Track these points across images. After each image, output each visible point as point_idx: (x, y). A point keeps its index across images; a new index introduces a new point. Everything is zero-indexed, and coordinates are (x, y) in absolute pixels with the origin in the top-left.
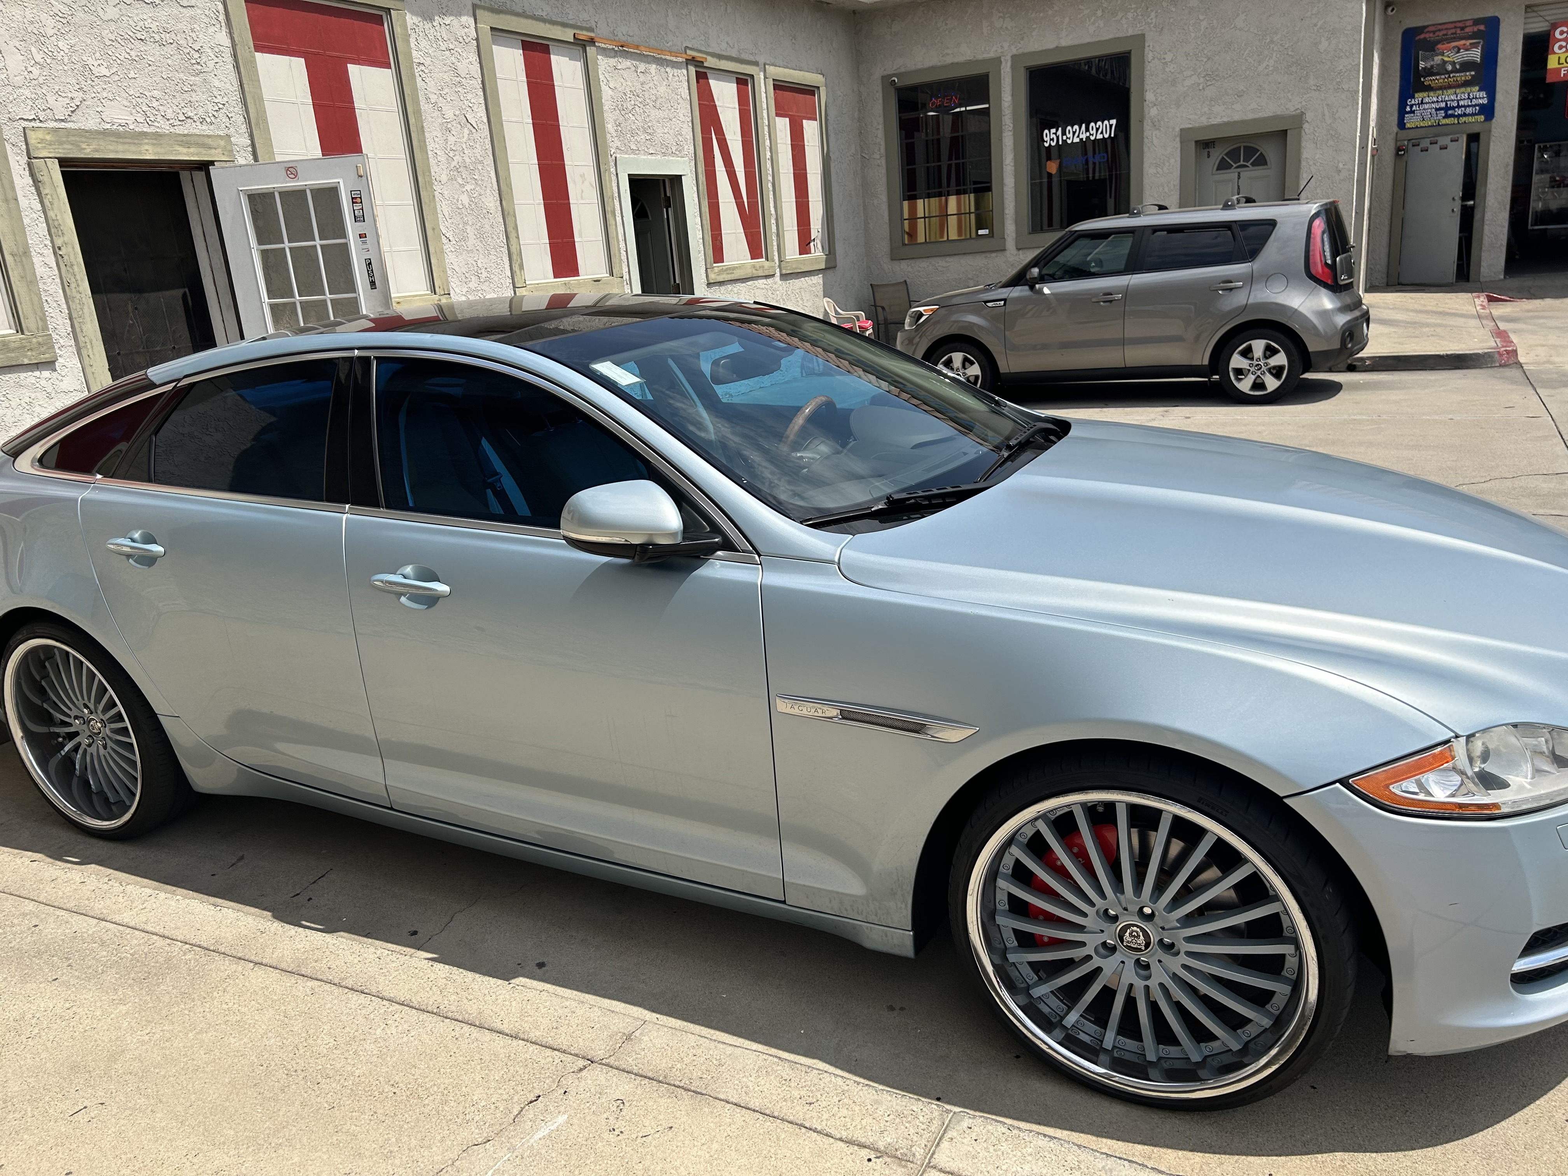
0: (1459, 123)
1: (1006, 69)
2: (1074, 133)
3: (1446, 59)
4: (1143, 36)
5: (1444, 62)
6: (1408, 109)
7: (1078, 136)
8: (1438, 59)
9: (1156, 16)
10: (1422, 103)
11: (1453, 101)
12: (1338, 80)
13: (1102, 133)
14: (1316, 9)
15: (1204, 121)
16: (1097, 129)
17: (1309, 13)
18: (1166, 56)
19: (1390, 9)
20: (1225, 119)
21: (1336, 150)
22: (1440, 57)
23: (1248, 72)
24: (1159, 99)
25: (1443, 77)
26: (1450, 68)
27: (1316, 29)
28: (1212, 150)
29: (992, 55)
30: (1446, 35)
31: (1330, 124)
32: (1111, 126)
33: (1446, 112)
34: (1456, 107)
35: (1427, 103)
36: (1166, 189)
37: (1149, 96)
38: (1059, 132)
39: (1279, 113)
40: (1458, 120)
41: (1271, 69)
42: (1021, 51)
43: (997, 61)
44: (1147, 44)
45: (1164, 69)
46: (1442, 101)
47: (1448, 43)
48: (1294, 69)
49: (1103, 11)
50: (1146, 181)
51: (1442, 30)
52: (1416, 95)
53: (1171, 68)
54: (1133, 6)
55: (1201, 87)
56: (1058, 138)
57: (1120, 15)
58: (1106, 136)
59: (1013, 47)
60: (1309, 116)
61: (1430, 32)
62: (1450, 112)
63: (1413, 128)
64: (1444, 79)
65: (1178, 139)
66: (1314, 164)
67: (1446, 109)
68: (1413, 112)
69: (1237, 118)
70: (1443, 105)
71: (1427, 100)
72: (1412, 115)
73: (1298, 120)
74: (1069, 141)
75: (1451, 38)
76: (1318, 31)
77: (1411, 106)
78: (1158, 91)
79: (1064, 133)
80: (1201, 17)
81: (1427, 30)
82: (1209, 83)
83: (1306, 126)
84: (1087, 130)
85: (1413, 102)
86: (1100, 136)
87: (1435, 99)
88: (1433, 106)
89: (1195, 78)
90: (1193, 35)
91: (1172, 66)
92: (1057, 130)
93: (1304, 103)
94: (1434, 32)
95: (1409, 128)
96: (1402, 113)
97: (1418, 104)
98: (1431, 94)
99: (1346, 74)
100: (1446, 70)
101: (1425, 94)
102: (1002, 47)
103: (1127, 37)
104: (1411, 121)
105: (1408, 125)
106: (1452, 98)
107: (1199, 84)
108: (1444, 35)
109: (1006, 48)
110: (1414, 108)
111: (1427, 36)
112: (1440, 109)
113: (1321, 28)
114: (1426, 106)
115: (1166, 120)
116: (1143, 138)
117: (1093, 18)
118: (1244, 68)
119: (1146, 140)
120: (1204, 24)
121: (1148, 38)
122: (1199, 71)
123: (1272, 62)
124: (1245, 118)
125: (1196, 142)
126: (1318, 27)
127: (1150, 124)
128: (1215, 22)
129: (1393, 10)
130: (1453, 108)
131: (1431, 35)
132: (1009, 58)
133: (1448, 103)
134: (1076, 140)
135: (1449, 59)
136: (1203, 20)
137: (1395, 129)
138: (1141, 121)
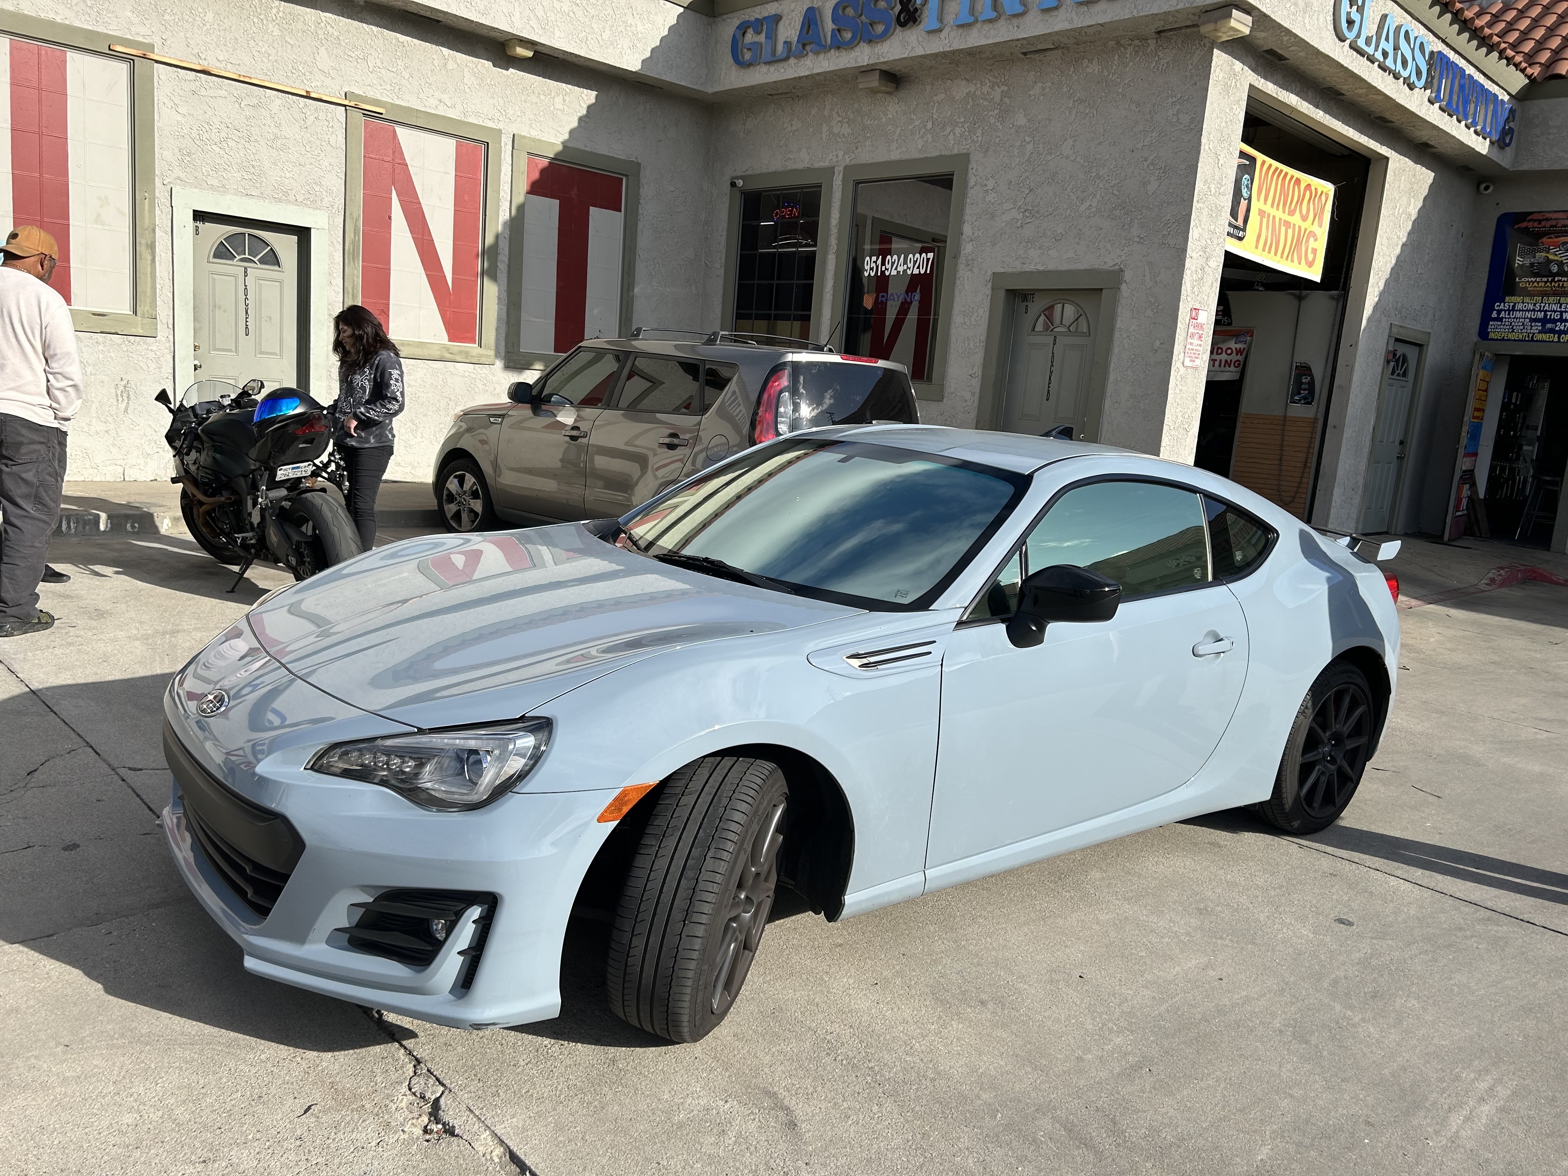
0: (1559, 341)
1: (838, 181)
2: (893, 264)
3: (1551, 257)
4: (967, 156)
5: (1549, 261)
6: (1494, 315)
7: (896, 269)
8: (1540, 256)
9: (983, 134)
10: (1513, 309)
11: (1555, 312)
12: (1165, 232)
13: (918, 267)
14: (1149, 139)
15: (1017, 266)
16: (915, 262)
17: (1141, 144)
18: (988, 183)
19: (1483, 186)
20: (1041, 268)
21: (1154, 323)
22: (1544, 254)
23: (1069, 211)
24: (976, 234)
25: (1545, 279)
26: (1555, 269)
27: (1146, 164)
28: (1030, 304)
29: (826, 164)
30: (1555, 226)
31: (1150, 288)
32: (928, 260)
33: (1543, 326)
34: (1557, 321)
35: (1520, 311)
36: (972, 345)
37: (967, 229)
38: (879, 262)
39: (1096, 267)
40: (1559, 337)
41: (1094, 210)
42: (853, 162)
43: (830, 171)
44: (970, 167)
45: (985, 197)
46: (1540, 310)
47: (1556, 237)
48: (1117, 212)
49: (933, 123)
50: (953, 331)
51: (1551, 219)
52: (1507, 299)
53: (991, 197)
54: (962, 120)
55: (1019, 224)
56: (877, 267)
57: (948, 129)
58: (922, 272)
59: (847, 156)
60: (1128, 276)
61: (1535, 221)
62: (1549, 326)
63: (1497, 340)
64: (1546, 283)
65: (990, 285)
66: (1128, 337)
67: (1544, 321)
68: (1501, 320)
69: (1051, 267)
70: (1541, 315)
71: (1520, 306)
72: (1499, 323)
73: (1115, 277)
74: (887, 273)
75: (1561, 232)
76: (1148, 167)
77: (1499, 312)
78: (976, 223)
79: (883, 264)
80: (1028, 139)
81: (1529, 218)
82: (1028, 220)
83: (1124, 287)
84: (905, 263)
85: (1502, 307)
86: (916, 272)
87: (1531, 307)
88: (1528, 315)
89: (1014, 211)
90: (1017, 160)
91: (994, 195)
92: (877, 259)
93: (1124, 258)
94: (1540, 221)
95: (1492, 340)
96: (1486, 318)
97: (1508, 310)
98: (1527, 299)
99: (1174, 226)
100: (1550, 271)
101: (1519, 299)
102: (837, 156)
103: (951, 156)
104: (1496, 330)
105: (1492, 336)
106: (1554, 307)
107: (1018, 220)
108: (1551, 226)
109: (840, 157)
110: (1502, 314)
111: (1530, 225)
112: (1536, 320)
113: (1152, 164)
114: (1519, 314)
115: (980, 260)
116: (955, 279)
117: (924, 130)
118: (1065, 206)
119: (958, 282)
120: (1030, 147)
121: (973, 158)
122: (1020, 204)
123: (1095, 203)
124: (1061, 268)
125: (1007, 290)
126: (1148, 162)
127: (964, 262)
128: (1041, 146)
129: (1487, 188)
130: (1554, 321)
131: (1536, 224)
132: (841, 168)
133: (1549, 313)
134: (894, 273)
135: (1556, 258)
136: (1029, 143)
137: (1475, 338)
138: (956, 257)
